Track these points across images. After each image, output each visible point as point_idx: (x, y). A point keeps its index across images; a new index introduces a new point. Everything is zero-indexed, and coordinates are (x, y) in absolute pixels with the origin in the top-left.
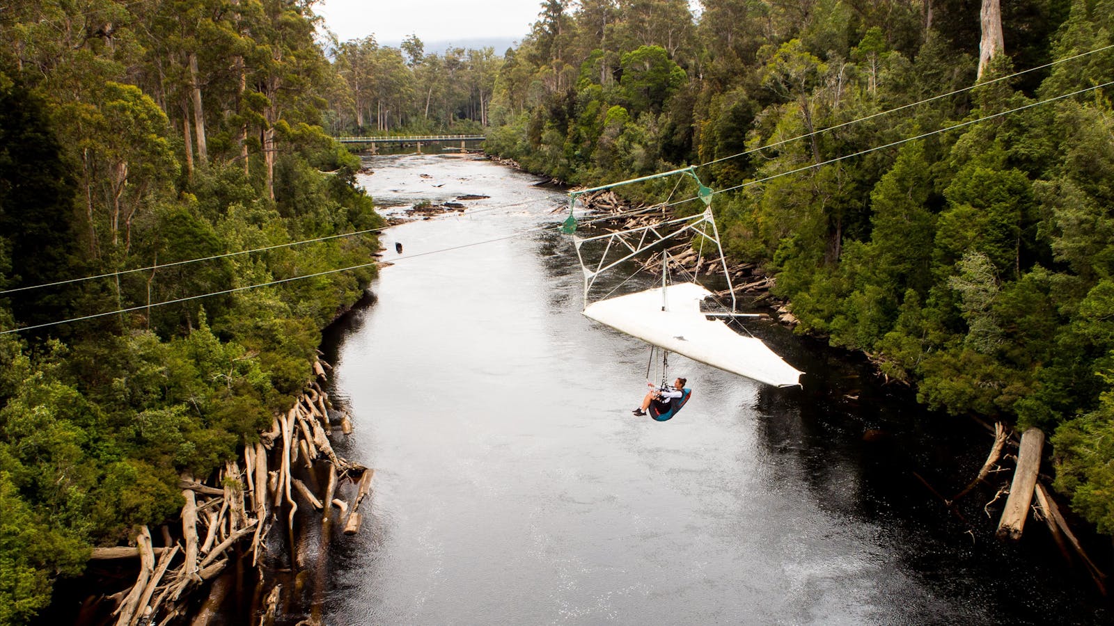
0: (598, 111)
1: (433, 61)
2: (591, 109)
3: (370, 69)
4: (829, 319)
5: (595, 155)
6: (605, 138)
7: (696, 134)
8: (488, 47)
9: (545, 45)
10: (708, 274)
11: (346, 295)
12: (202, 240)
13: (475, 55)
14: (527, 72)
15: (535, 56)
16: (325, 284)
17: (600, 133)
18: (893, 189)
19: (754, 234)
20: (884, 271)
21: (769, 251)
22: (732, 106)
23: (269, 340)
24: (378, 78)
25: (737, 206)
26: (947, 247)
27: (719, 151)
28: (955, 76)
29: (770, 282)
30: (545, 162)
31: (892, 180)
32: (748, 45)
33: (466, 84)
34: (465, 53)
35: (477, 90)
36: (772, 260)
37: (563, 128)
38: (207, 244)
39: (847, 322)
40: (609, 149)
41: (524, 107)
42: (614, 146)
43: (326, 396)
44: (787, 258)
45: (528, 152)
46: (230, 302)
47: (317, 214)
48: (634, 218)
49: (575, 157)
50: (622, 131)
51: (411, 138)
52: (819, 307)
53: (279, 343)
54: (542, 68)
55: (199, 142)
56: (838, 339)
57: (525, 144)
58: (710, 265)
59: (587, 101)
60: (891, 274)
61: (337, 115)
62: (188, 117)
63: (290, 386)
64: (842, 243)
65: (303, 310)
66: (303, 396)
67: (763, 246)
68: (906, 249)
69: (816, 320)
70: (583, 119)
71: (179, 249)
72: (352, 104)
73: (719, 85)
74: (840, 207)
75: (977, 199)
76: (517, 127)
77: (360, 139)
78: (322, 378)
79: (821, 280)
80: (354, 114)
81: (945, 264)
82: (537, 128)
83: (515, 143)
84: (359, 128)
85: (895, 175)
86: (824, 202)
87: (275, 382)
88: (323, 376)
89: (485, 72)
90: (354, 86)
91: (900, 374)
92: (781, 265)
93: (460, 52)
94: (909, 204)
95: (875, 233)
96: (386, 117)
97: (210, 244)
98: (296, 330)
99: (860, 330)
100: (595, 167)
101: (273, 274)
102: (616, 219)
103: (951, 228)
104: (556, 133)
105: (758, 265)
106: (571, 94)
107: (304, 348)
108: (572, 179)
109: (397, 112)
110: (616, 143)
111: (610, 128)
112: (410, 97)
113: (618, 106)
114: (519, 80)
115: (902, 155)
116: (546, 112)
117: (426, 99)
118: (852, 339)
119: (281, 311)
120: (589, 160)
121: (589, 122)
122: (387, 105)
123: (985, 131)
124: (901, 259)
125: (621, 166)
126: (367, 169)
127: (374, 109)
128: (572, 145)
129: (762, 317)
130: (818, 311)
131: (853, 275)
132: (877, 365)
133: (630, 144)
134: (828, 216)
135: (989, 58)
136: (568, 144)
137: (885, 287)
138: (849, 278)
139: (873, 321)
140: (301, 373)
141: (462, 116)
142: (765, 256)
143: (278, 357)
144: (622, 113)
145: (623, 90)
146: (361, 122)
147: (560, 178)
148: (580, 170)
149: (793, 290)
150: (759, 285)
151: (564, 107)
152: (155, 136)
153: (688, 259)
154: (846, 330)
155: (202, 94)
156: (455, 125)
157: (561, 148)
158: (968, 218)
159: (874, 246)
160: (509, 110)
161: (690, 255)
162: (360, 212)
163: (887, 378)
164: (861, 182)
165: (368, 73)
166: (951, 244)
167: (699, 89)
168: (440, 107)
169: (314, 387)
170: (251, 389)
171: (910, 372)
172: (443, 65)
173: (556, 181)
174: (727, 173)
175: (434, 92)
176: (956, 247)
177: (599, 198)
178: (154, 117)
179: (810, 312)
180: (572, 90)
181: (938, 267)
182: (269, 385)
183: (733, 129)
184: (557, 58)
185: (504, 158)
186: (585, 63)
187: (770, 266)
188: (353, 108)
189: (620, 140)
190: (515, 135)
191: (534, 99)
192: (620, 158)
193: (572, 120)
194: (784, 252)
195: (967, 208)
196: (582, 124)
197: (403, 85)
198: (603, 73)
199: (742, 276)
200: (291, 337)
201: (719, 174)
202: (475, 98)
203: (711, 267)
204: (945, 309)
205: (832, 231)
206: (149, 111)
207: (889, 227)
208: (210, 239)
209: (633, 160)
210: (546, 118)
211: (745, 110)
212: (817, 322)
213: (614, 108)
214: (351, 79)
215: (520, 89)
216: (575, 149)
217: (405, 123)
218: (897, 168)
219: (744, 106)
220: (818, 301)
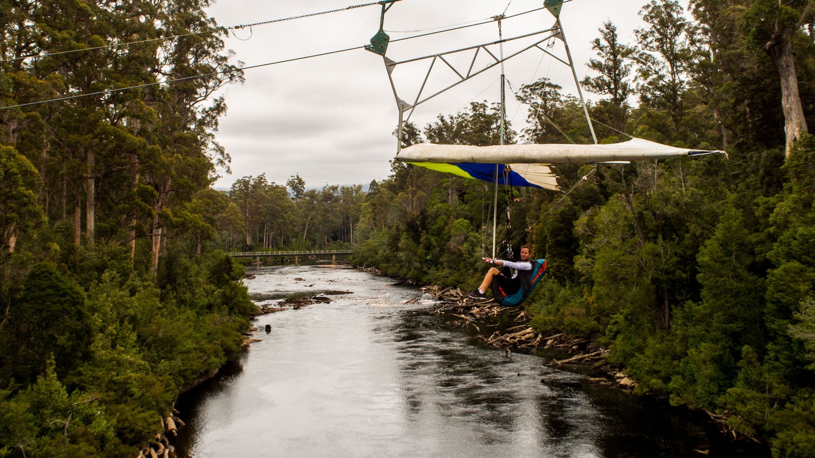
0: (446, 223)
1: (312, 194)
2: (440, 222)
3: (260, 199)
4: (667, 380)
5: (443, 259)
6: (452, 244)
7: (529, 237)
8: (357, 184)
9: (403, 177)
10: (546, 347)
11: (211, 361)
12: (65, 294)
13: (346, 191)
14: (388, 198)
15: (394, 186)
16: (189, 348)
17: (448, 240)
18: (717, 252)
19: (586, 312)
20: (718, 328)
21: (601, 327)
22: (559, 211)
23: (122, 392)
24: (265, 207)
25: (569, 292)
26: (779, 301)
27: (550, 248)
28: (762, 160)
29: (605, 353)
30: (401, 267)
31: (716, 244)
32: (570, 168)
33: (338, 213)
34: (339, 190)
35: (348, 218)
36: (604, 334)
37: (416, 239)
38: (71, 299)
39: (685, 382)
40: (456, 253)
41: (385, 226)
42: (460, 250)
43: (173, 449)
44: (618, 332)
45: (388, 260)
46: (87, 356)
47: (194, 294)
48: (478, 307)
49: (427, 261)
50: (466, 239)
51: (290, 253)
52: (656, 367)
53: (132, 395)
54: (400, 194)
55: (88, 227)
56: (677, 398)
57: (385, 254)
58: (547, 340)
59: (437, 216)
60: (725, 332)
61: (230, 236)
62: (80, 204)
63: (135, 437)
64: (670, 309)
65: (163, 368)
66: (148, 449)
67: (595, 322)
68: (736, 309)
69: (654, 381)
70: (434, 230)
71: (40, 301)
72: (242, 226)
73: (547, 196)
74: (665, 277)
75: (803, 256)
76: (379, 240)
77: (247, 254)
78: (173, 433)
79: (653, 344)
80: (244, 236)
81: (780, 318)
82: (396, 239)
83: (377, 254)
84: (247, 246)
85: (718, 239)
86: (651, 273)
87: (120, 433)
88: (174, 431)
89: (355, 203)
90: (245, 212)
91: (748, 431)
92: (614, 337)
93: (334, 188)
94: (735, 267)
95: (704, 293)
96: (271, 237)
97: (73, 298)
98: (150, 385)
99: (699, 389)
100: (444, 268)
101: (139, 336)
102: (462, 307)
103: (782, 282)
104: (411, 242)
105: (592, 340)
106: (423, 212)
107: (157, 402)
108: (424, 279)
109: (281, 233)
110: (461, 248)
111: (456, 236)
112: (292, 222)
113: (462, 219)
114: (381, 205)
115: (723, 223)
116: (402, 227)
117: (304, 225)
118: (692, 398)
119: (140, 369)
120: (438, 263)
121: (439, 232)
122: (272, 228)
123: (802, 200)
124: (732, 318)
125: (465, 266)
126: (251, 275)
127: (261, 231)
128: (424, 251)
129: (601, 381)
130: (656, 372)
131: (684, 339)
132: (721, 424)
133: (473, 248)
134: (655, 286)
135: (795, 139)
136: (421, 250)
137: (720, 344)
138: (682, 341)
139: (711, 379)
140: (149, 425)
141: (335, 238)
142: (598, 331)
143: (127, 408)
144: (466, 224)
145: (467, 207)
146: (249, 241)
147: (413, 279)
148: (431, 271)
149: (627, 356)
150: (595, 355)
151: (418, 223)
152: (24, 188)
153: (527, 336)
154: (685, 390)
155: (96, 187)
156: (328, 245)
157: (415, 254)
158: (797, 273)
159: (705, 304)
160: (372, 229)
161: (529, 333)
162: (235, 297)
163: (734, 435)
164: (682, 257)
165: (257, 203)
166: (784, 298)
167: (529, 200)
168: (317, 231)
169: (163, 442)
170: (91, 437)
171: (758, 428)
172: (320, 198)
173: (411, 282)
174: (558, 266)
175: (312, 219)
176: (789, 300)
177: (446, 293)
178: (26, 173)
179: (648, 373)
180: (424, 209)
181: (773, 322)
182: (111, 434)
183: (561, 229)
184: (412, 187)
185: (368, 266)
186: (435, 189)
187: (603, 340)
188: (243, 229)
189: (465, 246)
190: (376, 247)
191: (393, 218)
192: (464, 260)
193: (424, 232)
194: (615, 326)
195: (795, 264)
196: (433, 235)
197: (286, 213)
198: (450, 197)
199: (578, 349)
200: (144, 390)
201: (551, 267)
202: (345, 224)
203: (549, 342)
204: (787, 362)
205: (659, 302)
206: (20, 166)
207: (718, 287)
208: (73, 293)
209: (476, 262)
210: (403, 232)
211: (571, 213)
212: (656, 382)
213: (459, 220)
214: (243, 207)
215: (382, 212)
216: (426, 254)
217: (287, 243)
218: (719, 233)
219: (569, 210)
220: (654, 363)
